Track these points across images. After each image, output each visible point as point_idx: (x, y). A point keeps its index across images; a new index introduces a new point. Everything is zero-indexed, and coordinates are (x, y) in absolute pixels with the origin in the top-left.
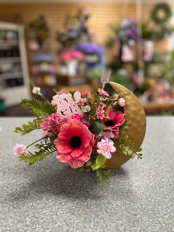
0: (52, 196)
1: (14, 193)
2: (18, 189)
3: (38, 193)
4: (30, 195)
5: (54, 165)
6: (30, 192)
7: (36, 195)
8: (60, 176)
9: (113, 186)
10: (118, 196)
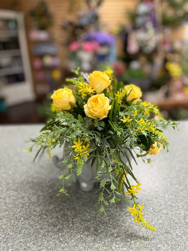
1: (55, 223)
3: (83, 222)
4: (75, 225)
6: (74, 220)
7: (82, 225)
10: (176, 223)
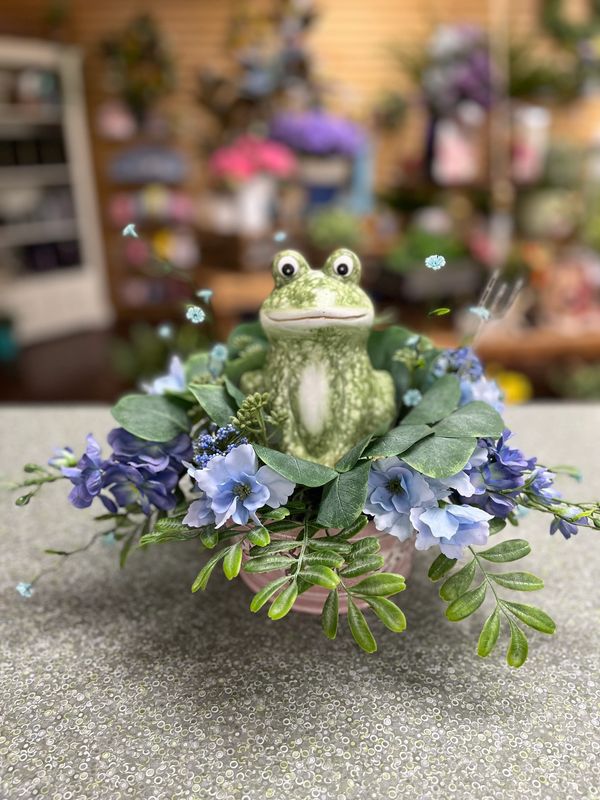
0: (189, 783)
1: (31, 765)
2: (49, 743)
3: (130, 766)
4: (99, 775)
5: (195, 626)
6: (98, 758)
7: (124, 776)
8: (221, 680)
9: (441, 731)
10: (466, 781)
